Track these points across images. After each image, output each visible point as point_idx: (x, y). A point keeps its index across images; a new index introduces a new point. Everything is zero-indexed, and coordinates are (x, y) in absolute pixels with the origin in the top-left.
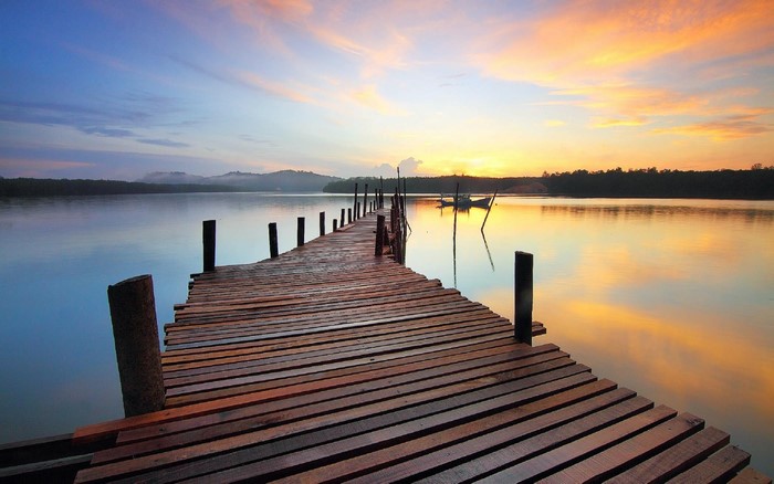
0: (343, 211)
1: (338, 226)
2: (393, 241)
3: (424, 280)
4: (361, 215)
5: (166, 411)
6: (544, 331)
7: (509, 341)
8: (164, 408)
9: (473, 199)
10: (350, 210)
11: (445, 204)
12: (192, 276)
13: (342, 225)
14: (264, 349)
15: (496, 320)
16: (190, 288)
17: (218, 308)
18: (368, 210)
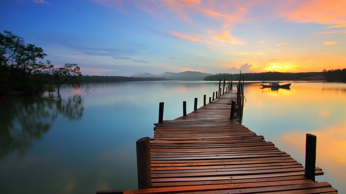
0: (214, 93)
1: (212, 100)
2: (238, 109)
3: (254, 135)
4: (222, 94)
5: (152, 189)
6: (322, 174)
7: (302, 177)
8: (151, 187)
9: (280, 84)
10: (217, 92)
11: (264, 87)
12: (155, 124)
13: (213, 100)
14: (185, 165)
15: (294, 163)
16: (154, 130)
17: (166, 142)
18: (225, 91)
